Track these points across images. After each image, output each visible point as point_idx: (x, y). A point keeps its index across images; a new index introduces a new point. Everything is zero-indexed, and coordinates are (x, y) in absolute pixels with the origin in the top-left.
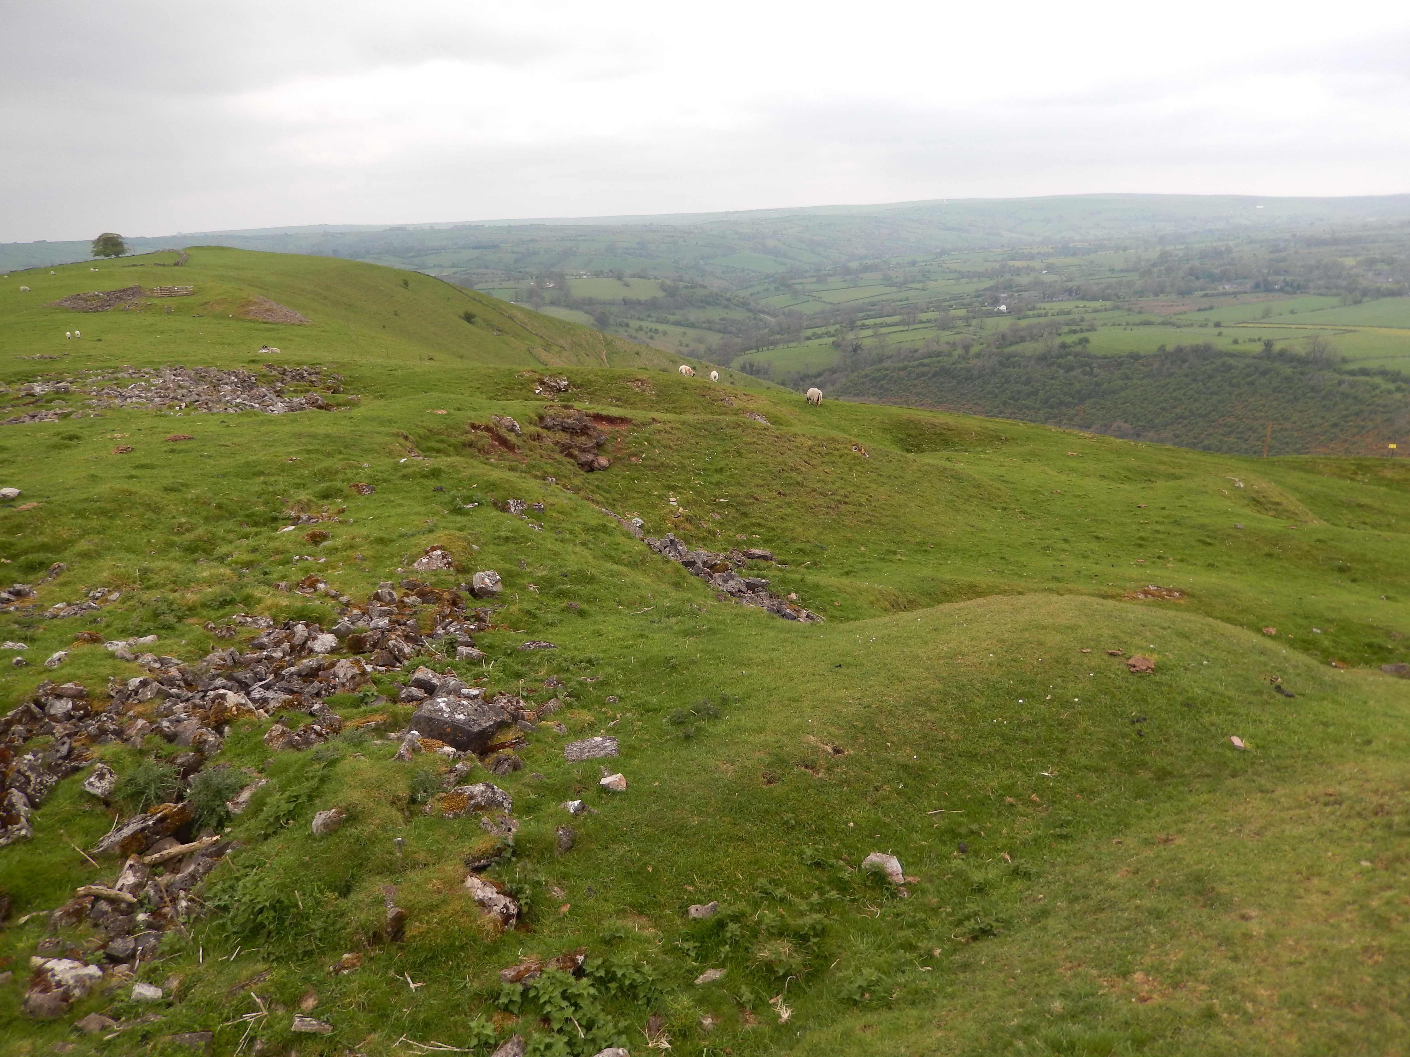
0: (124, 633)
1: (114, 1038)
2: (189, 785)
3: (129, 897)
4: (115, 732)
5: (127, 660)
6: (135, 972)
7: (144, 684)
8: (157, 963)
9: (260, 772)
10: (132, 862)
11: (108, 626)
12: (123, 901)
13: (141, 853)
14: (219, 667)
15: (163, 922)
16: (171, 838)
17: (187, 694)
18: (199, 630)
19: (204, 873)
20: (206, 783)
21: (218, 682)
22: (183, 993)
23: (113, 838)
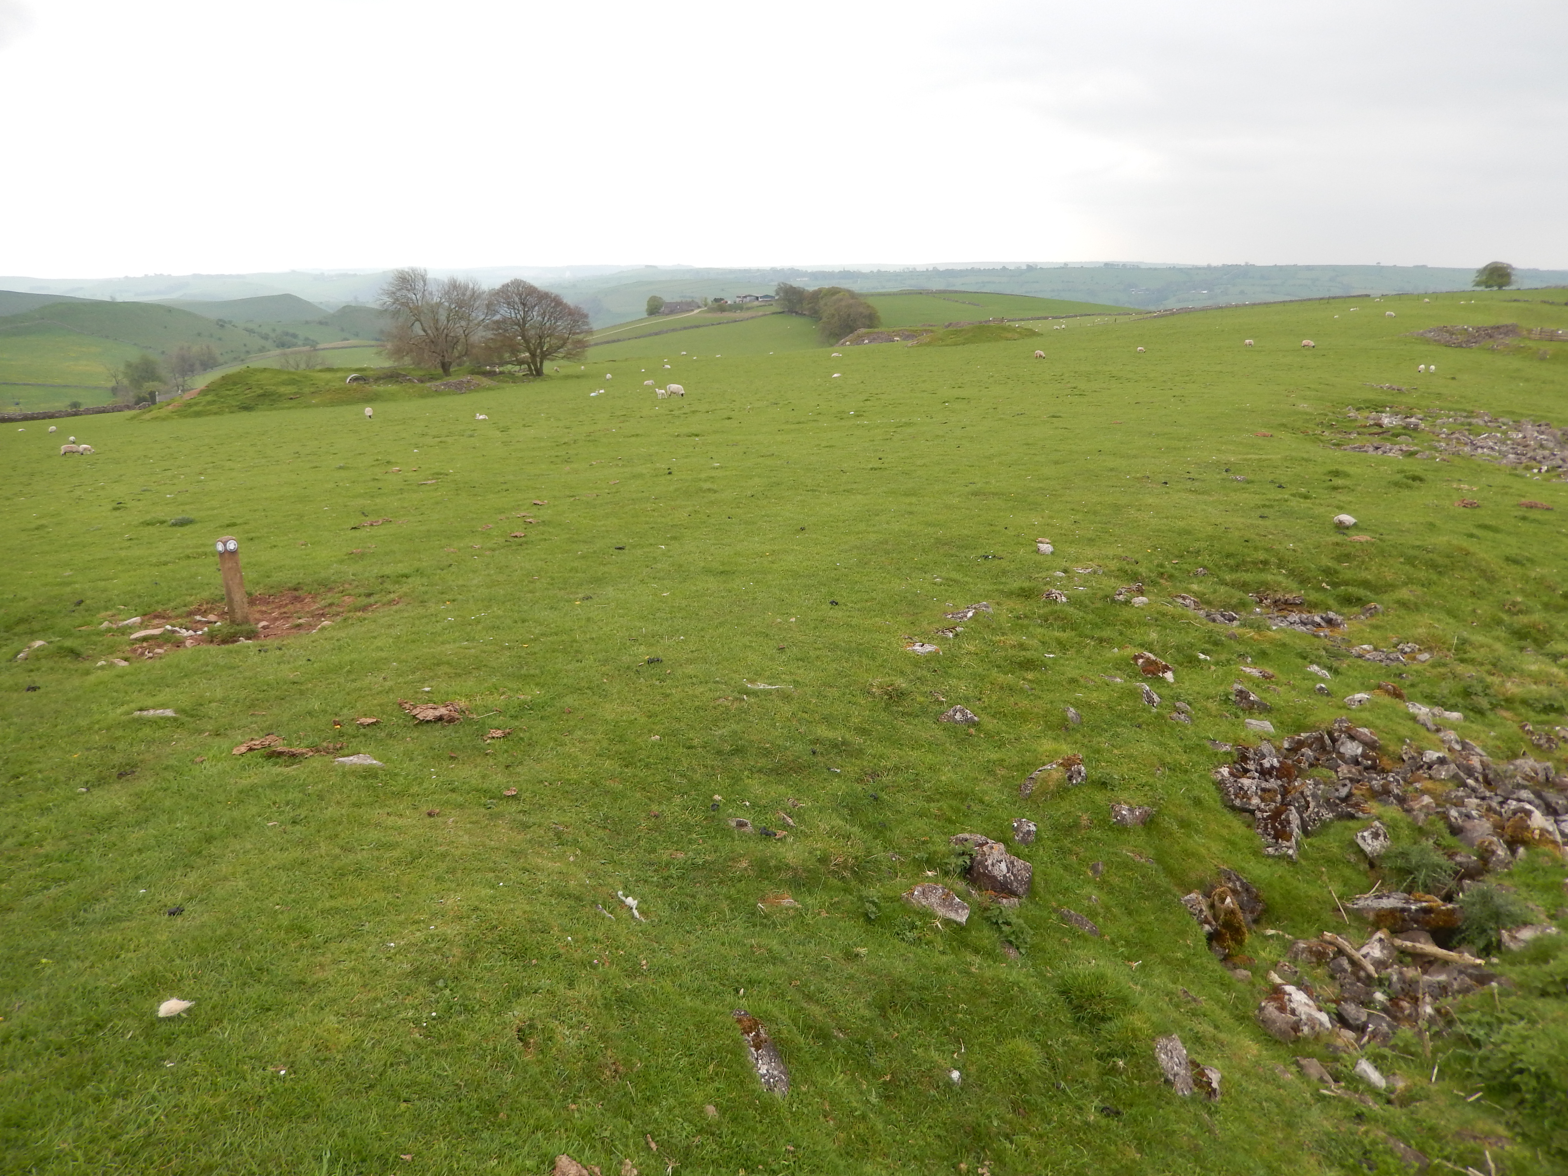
0: (1430, 699)
1: (1330, 1097)
2: (1462, 890)
3: (1371, 969)
4: (1397, 797)
5: (1428, 730)
6: (1362, 1047)
7: (1442, 761)
8: (1386, 1051)
9: (1552, 917)
10: (1383, 936)
11: (1412, 685)
12: (1363, 968)
13: (1395, 932)
14: (1527, 777)
15: (1399, 1015)
16: (1428, 935)
17: (1483, 790)
18: (1513, 727)
19: (1459, 992)
20: (1485, 898)
21: (1525, 794)
22: (1407, 1100)
23: (1368, 902)
